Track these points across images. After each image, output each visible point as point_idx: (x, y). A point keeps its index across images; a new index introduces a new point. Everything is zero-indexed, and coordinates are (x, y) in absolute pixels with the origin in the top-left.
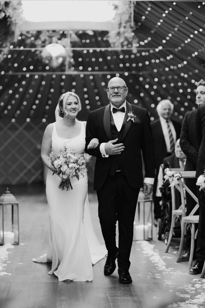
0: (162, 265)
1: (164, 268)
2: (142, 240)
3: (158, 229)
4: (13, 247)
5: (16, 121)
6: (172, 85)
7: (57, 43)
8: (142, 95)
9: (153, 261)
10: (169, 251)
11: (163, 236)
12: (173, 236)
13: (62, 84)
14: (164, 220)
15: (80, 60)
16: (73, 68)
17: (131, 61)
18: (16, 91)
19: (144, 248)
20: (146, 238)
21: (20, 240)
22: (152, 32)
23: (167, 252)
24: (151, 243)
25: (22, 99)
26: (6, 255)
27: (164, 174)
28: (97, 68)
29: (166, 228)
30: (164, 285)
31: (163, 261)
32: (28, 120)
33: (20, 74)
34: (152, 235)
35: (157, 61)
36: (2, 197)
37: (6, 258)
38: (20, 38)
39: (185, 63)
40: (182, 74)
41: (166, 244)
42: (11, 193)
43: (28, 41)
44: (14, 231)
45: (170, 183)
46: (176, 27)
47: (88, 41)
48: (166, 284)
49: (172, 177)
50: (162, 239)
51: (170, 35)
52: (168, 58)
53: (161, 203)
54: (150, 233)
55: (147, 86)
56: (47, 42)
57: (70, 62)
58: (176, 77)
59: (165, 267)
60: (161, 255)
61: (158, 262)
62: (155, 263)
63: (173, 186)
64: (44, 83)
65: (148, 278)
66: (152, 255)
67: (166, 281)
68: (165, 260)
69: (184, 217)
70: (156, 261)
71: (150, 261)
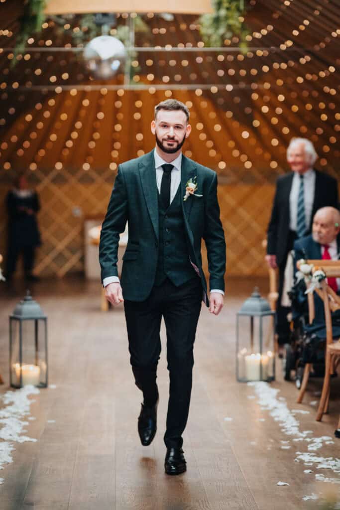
0: (292, 426)
1: (294, 431)
2: (257, 381)
3: (285, 361)
4: (37, 391)
5: (38, 168)
6: (309, 107)
7: (109, 34)
8: (256, 123)
9: (276, 419)
10: (304, 401)
11: (293, 373)
12: (311, 376)
13: (119, 104)
15: (150, 62)
16: (137, 78)
17: (237, 65)
18: (38, 116)
19: (261, 396)
20: (264, 377)
21: (50, 380)
22: (276, 16)
23: (300, 402)
24: (272, 386)
25: (49, 130)
26: (27, 406)
27: (296, 270)
28: (178, 77)
29: (298, 361)
30: (296, 461)
31: (293, 419)
32: (59, 166)
33: (45, 89)
34: (274, 371)
35: (284, 66)
36: (19, 306)
37: (26, 412)
38: (45, 25)
39: (332, 69)
40: (326, 89)
41: (299, 388)
43: (60, 32)
44: (39, 363)
46: (316, 10)
47: (163, 31)
48: (298, 459)
49: (310, 276)
50: (291, 378)
51: (306, 22)
52: (303, 61)
53: (290, 317)
54: (271, 369)
55: (265, 109)
56: (93, 33)
57: (132, 68)
58: (315, 94)
59: (296, 429)
60: (290, 408)
61: (284, 420)
62: (279, 422)
63: (311, 293)
64: (86, 103)
65: (269, 449)
66: (275, 408)
67: (299, 455)
68: (297, 417)
69: (330, 344)
70: (281, 419)
71: (272, 419)
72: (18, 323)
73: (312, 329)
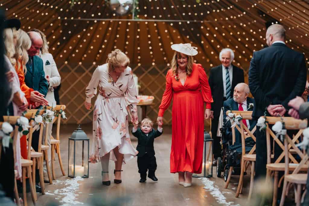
0: (223, 200)
1: (224, 202)
2: (202, 177)
3: (218, 167)
5: (82, 64)
6: (231, 33)
9: (214, 196)
10: (228, 187)
11: (222, 173)
12: (232, 174)
13: (128, 30)
14: (224, 158)
16: (138, 16)
18: (84, 36)
19: (205, 184)
20: (206, 175)
21: (90, 174)
23: (226, 188)
24: (211, 180)
25: (89, 43)
26: (77, 186)
28: (160, 16)
29: (225, 166)
31: (223, 196)
32: (94, 63)
33: (88, 20)
34: (212, 172)
35: (218, 11)
36: (74, 133)
37: (77, 189)
39: (244, 13)
40: (241, 24)
41: (226, 181)
42: (82, 130)
44: (84, 165)
45: (232, 124)
49: (234, 118)
50: (221, 176)
52: (229, 8)
54: (210, 171)
55: (207, 35)
57: (136, 10)
58: (235, 26)
59: (225, 201)
60: (221, 191)
61: (218, 197)
62: (215, 197)
63: (234, 127)
64: (110, 29)
66: (213, 190)
68: (225, 195)
69: (244, 155)
70: (216, 196)
71: (211, 196)
72: (73, 141)
73: (234, 147)
